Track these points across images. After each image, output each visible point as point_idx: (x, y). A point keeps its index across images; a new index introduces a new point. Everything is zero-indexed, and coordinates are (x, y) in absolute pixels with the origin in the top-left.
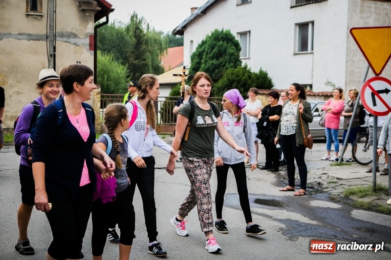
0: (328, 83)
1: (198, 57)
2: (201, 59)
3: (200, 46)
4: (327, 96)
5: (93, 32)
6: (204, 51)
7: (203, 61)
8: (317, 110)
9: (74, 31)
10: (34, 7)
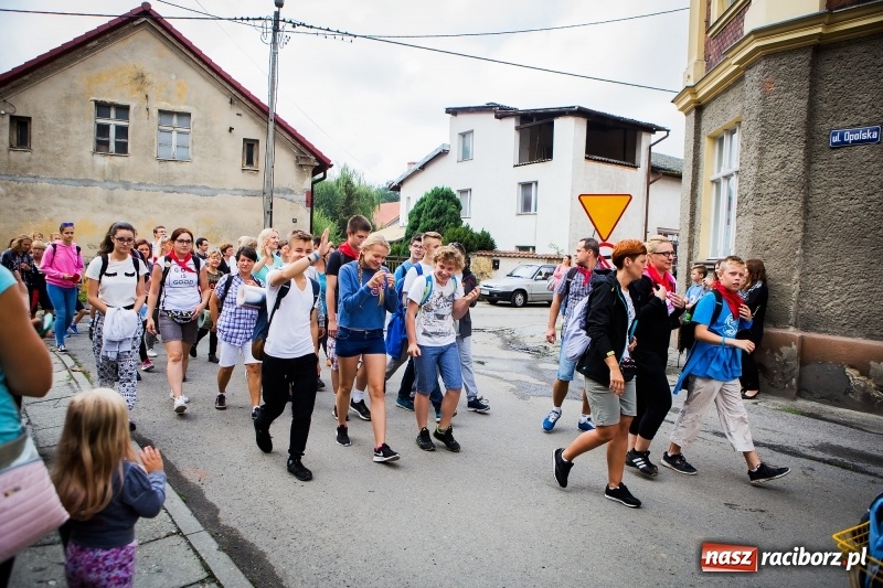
0: (551, 245)
1: (417, 215)
2: (420, 217)
3: (419, 203)
4: (550, 259)
5: (310, 188)
6: (423, 209)
7: (422, 219)
8: (540, 274)
9: (290, 187)
10: (250, 161)
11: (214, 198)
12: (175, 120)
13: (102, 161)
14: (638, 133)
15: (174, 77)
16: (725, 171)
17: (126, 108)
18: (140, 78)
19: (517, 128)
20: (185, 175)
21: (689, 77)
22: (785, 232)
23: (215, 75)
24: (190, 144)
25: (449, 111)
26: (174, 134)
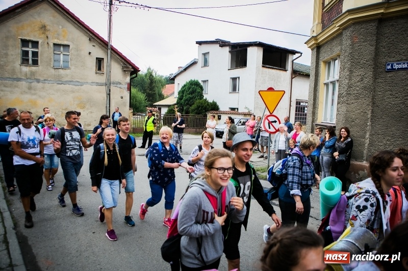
0: (246, 108)
1: (182, 93)
2: (183, 94)
3: (183, 87)
4: (245, 115)
5: (129, 81)
6: (185, 90)
8: (240, 122)
9: (120, 81)
10: (99, 69)
11: (82, 87)
12: (62, 48)
13: (25, 69)
14: (287, 54)
15: (61, 27)
16: (331, 79)
17: (37, 42)
18: (44, 28)
19: (230, 52)
20: (67, 75)
21: (313, 31)
22: (362, 114)
23: (81, 27)
24: (70, 60)
25: (197, 43)
26: (62, 55)
